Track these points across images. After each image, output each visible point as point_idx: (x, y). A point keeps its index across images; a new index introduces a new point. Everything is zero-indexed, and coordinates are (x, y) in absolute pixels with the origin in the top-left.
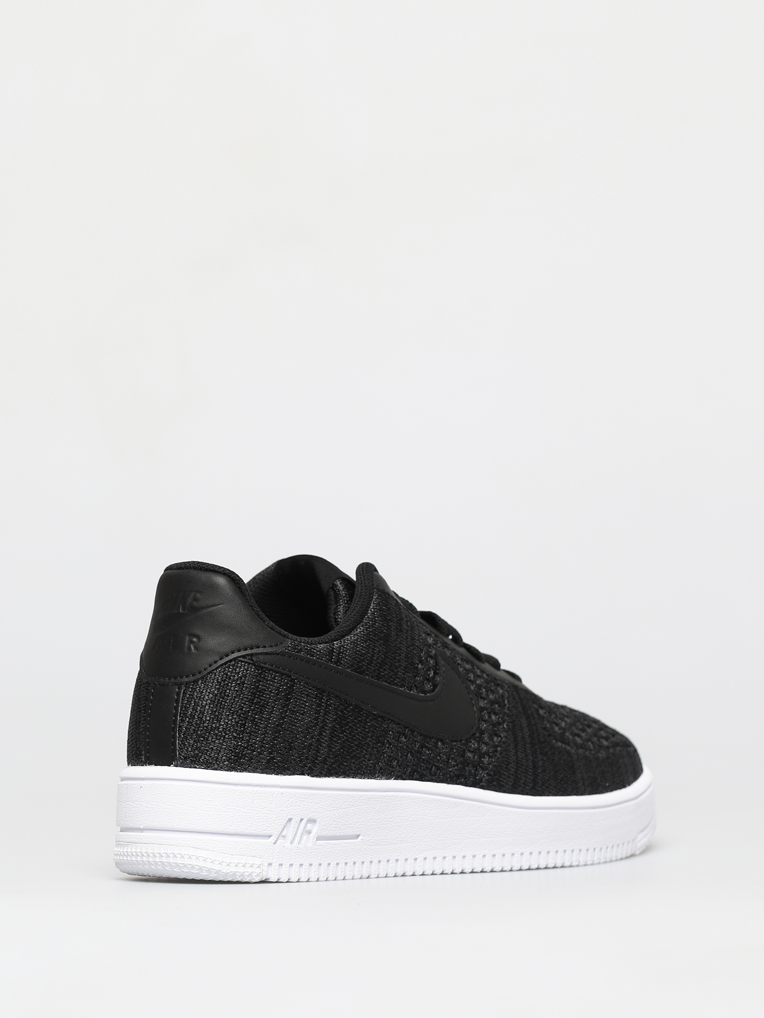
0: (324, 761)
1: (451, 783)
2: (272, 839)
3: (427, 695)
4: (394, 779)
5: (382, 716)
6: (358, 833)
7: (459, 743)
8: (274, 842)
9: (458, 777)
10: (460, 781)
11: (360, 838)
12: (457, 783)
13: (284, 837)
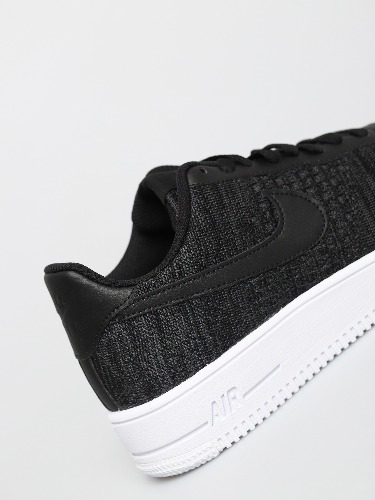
0: (215, 346)
1: (329, 275)
2: (209, 424)
3: (272, 234)
4: (282, 308)
5: (241, 282)
6: (278, 365)
7: (318, 246)
8: (212, 425)
9: (333, 267)
10: (336, 269)
11: (281, 366)
12: (335, 271)
13: (217, 415)
